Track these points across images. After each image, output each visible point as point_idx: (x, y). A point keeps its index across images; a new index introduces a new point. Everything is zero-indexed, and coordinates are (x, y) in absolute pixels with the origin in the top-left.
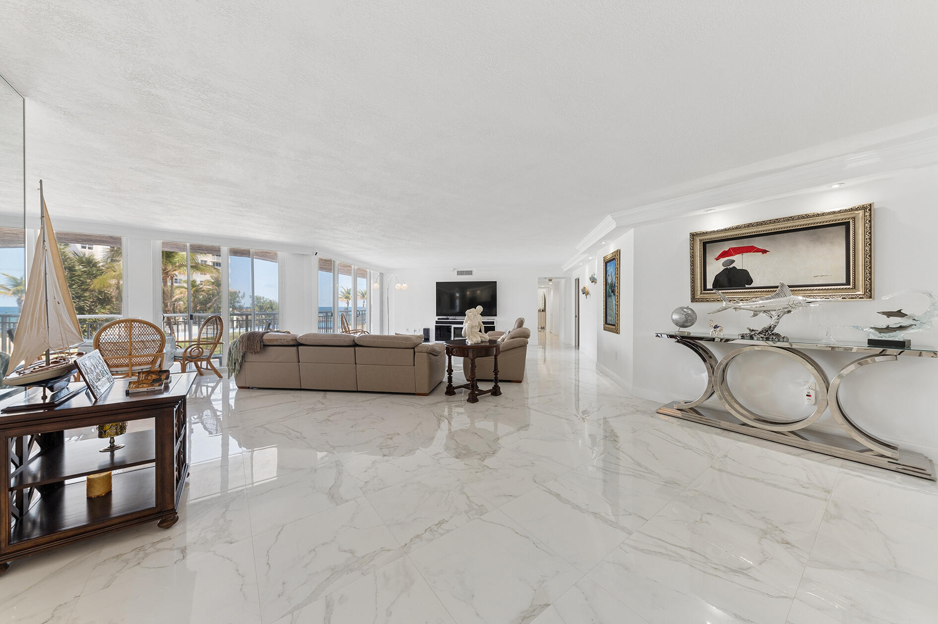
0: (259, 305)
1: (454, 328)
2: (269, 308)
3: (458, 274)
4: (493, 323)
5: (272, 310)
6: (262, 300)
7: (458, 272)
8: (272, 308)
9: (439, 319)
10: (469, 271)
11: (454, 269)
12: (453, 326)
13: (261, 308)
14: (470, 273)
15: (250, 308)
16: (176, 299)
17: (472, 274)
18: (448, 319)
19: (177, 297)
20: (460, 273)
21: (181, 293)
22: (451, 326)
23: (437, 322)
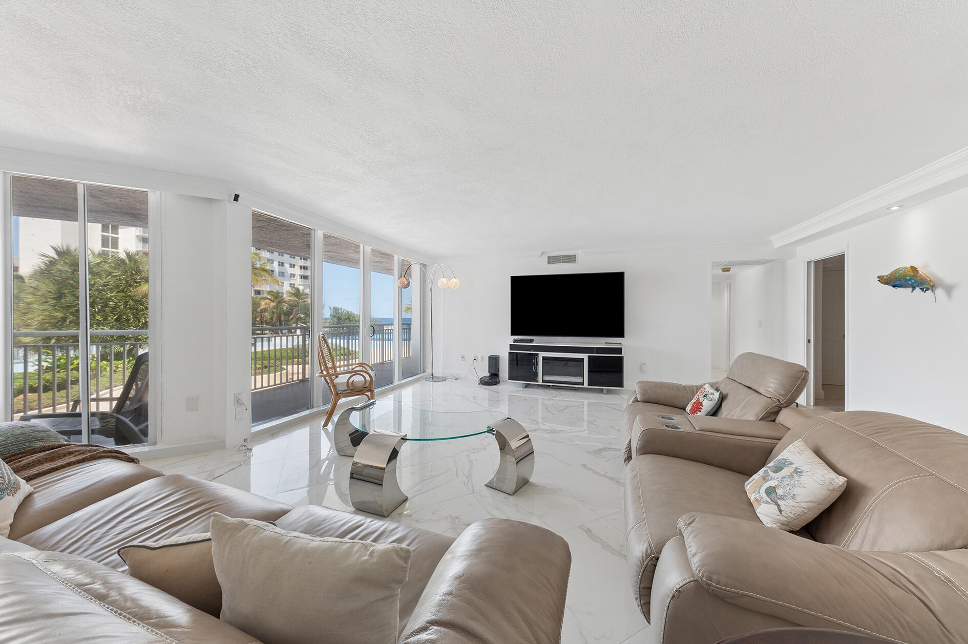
0: (337, 315)
1: (544, 358)
2: (346, 319)
3: (549, 263)
4: (619, 351)
5: (350, 321)
6: (340, 311)
7: (549, 257)
8: (349, 319)
9: (515, 341)
10: (570, 256)
11: (543, 253)
12: (542, 354)
13: (339, 319)
14: (571, 259)
15: (329, 319)
16: (261, 310)
17: (574, 261)
18: (532, 341)
19: (262, 307)
20: (553, 260)
21: (266, 304)
22: (537, 355)
23: (512, 347)
